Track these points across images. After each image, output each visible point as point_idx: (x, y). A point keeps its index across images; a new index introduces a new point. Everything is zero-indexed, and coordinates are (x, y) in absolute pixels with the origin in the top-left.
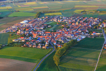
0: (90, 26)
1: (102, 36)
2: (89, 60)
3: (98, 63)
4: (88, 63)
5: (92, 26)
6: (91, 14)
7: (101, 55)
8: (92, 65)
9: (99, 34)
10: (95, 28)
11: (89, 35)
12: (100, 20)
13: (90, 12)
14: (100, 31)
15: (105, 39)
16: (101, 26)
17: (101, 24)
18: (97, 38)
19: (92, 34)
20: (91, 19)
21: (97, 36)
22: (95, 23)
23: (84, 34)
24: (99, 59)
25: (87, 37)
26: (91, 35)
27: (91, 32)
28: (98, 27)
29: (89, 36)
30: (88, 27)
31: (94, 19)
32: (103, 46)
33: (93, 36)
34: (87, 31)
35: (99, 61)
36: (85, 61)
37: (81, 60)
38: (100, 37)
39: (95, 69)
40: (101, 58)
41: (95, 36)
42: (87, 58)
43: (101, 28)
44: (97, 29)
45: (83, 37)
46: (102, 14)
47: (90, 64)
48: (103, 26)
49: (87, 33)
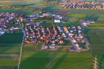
0: (7, 21)
1: (20, 30)
2: (12, 55)
3: (21, 56)
4: (11, 58)
5: (9, 21)
6: (6, 9)
7: (22, 49)
8: (15, 59)
9: (18, 28)
10: (13, 23)
12: (17, 15)
13: (5, 7)
14: (18, 26)
15: (24, 33)
16: (18, 21)
17: (18, 19)
18: (16, 32)
19: (11, 29)
20: (7, 14)
21: (15, 31)
22: (11, 18)
23: (3, 30)
24: (21, 52)
25: (6, 32)
26: (9, 30)
27: (9, 28)
28: (15, 22)
29: (8, 31)
30: (5, 23)
31: (11, 14)
32: (23, 40)
33: (12, 31)
34: (5, 26)
35: (22, 55)
36: (8, 57)
37: (4, 56)
38: (19, 32)
39: (19, 63)
40: (23, 51)
41: (14, 31)
42: (10, 53)
43: (19, 22)
44: (15, 23)
45: (3, 33)
46: (17, 9)
47: (13, 59)
48: (20, 20)
49: (5, 28)
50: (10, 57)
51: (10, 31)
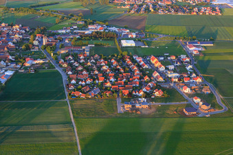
0: (11, 44)
1: (50, 66)
2: (53, 129)
3: (78, 131)
4: (55, 136)
5: (14, 43)
7: (73, 113)
8: (66, 138)
9: (41, 61)
11: (18, 66)
12: (27, 30)
14: (40, 56)
15: (61, 72)
16: (36, 43)
17: (34, 40)
18: (41, 71)
19: (27, 65)
20: (4, 27)
21: (38, 68)
22: (17, 36)
23: (7, 65)
24: (73, 121)
25: (17, 72)
26: (23, 65)
27: (22, 60)
28: (31, 46)
29: (20, 69)
30: (7, 48)
31: (12, 26)
32: (66, 90)
33: (30, 67)
34: (10, 57)
35: (78, 127)
36: (45, 132)
38: (46, 70)
39: (79, 148)
40: (78, 117)
43: (38, 46)
44: (30, 49)
46: (21, 14)
47: (60, 138)
48: (41, 42)
49: (12, 62)
50: (50, 134)
51: (26, 68)
